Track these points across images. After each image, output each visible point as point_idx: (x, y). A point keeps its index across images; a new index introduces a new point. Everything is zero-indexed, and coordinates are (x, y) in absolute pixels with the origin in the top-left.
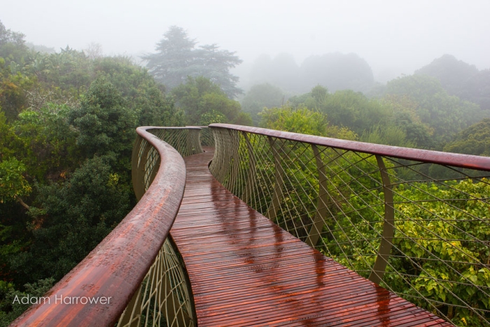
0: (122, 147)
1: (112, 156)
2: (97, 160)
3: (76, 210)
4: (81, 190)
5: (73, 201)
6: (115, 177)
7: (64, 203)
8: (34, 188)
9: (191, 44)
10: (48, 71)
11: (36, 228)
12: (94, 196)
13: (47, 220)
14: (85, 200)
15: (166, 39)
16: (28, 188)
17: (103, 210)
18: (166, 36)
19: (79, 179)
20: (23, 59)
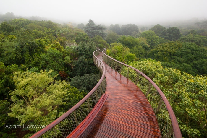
0: (86, 54)
1: (85, 55)
2: (83, 56)
3: (80, 65)
4: (81, 62)
5: (79, 64)
6: (86, 59)
7: (78, 64)
8: (72, 61)
9: (95, 24)
10: (64, 33)
11: (72, 68)
12: (83, 62)
13: (74, 67)
14: (82, 63)
15: (89, 23)
16: (71, 61)
17: (84, 65)
18: (88, 22)
19: (80, 60)
20: (58, 30)
